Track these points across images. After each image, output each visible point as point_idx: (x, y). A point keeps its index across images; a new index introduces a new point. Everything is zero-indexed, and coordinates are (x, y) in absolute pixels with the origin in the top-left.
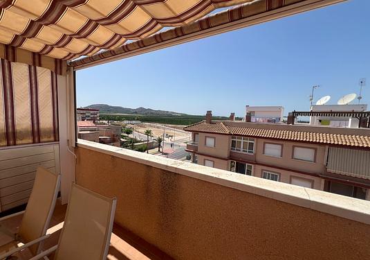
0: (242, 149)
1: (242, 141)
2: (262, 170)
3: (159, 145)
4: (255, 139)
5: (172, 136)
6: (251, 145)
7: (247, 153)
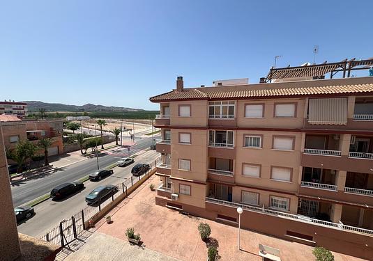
0: (221, 115)
1: (221, 106)
2: (244, 135)
3: (117, 138)
4: (235, 101)
5: (131, 130)
6: (231, 109)
7: (228, 119)
